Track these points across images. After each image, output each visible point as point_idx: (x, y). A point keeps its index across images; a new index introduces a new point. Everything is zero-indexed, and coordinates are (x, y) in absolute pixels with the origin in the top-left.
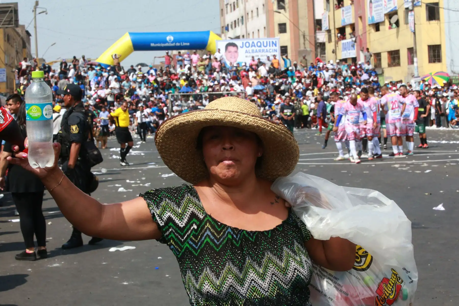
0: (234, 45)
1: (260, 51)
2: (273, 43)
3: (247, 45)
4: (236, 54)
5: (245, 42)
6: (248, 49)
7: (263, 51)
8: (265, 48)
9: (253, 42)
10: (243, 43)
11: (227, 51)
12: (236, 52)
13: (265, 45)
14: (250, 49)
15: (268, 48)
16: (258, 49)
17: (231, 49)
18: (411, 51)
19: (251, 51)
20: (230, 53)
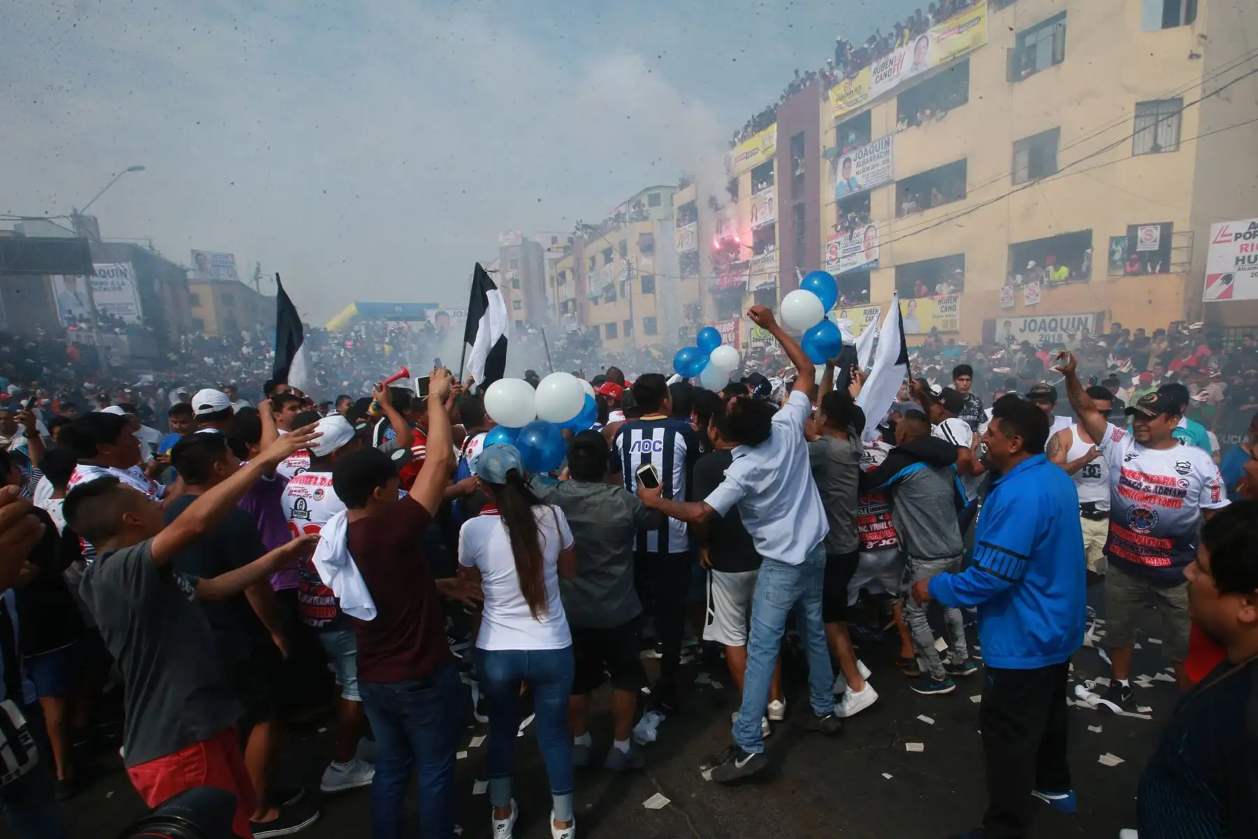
18: (629, 324)
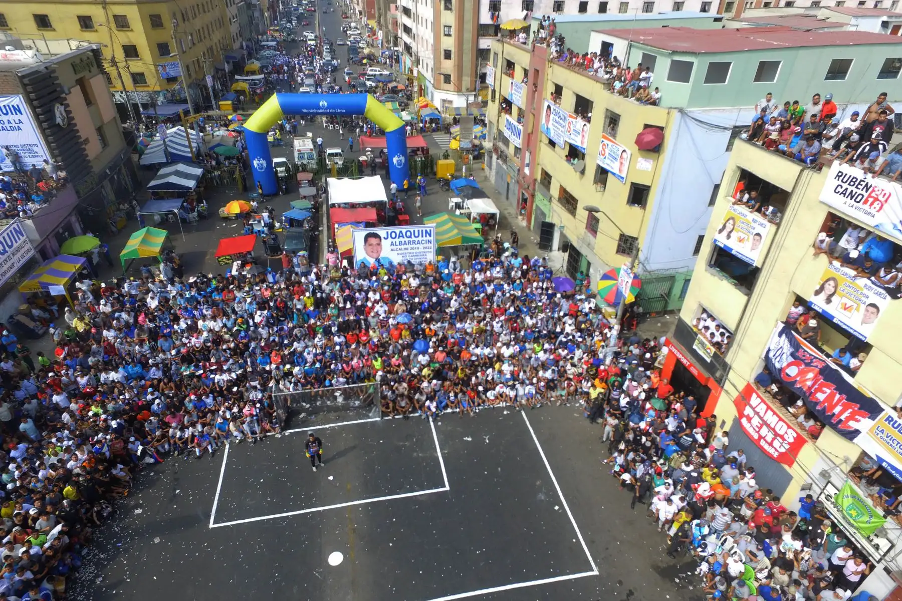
0: (376, 236)
1: (409, 243)
2: (426, 231)
3: (393, 235)
4: (379, 247)
5: (390, 231)
6: (394, 241)
7: (414, 242)
8: (416, 239)
9: (401, 232)
10: (387, 233)
11: (367, 244)
12: (379, 244)
13: (417, 235)
14: (397, 240)
15: (420, 238)
16: (407, 240)
17: (373, 241)
19: (398, 243)
20: (371, 247)
